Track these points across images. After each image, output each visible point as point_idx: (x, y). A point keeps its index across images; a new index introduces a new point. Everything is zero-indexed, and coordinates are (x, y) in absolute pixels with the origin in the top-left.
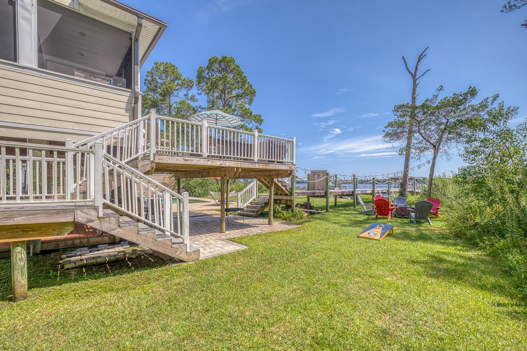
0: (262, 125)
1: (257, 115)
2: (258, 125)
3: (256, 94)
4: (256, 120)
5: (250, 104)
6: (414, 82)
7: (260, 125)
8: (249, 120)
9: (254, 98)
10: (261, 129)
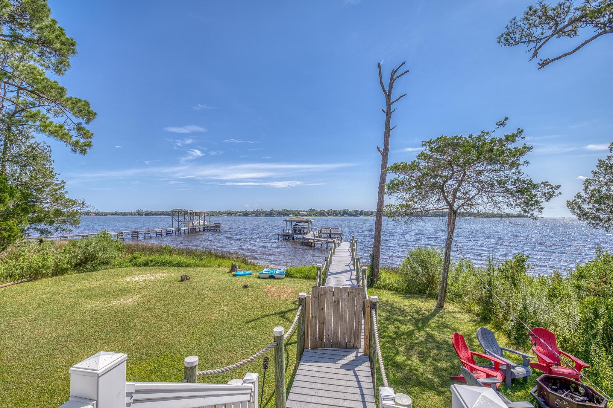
0: (91, 123)
1: (80, 101)
2: (83, 121)
3: (77, 48)
4: (75, 110)
5: (59, 72)
6: (389, 105)
7: (87, 122)
8: (56, 108)
9: (71, 59)
10: (88, 131)
